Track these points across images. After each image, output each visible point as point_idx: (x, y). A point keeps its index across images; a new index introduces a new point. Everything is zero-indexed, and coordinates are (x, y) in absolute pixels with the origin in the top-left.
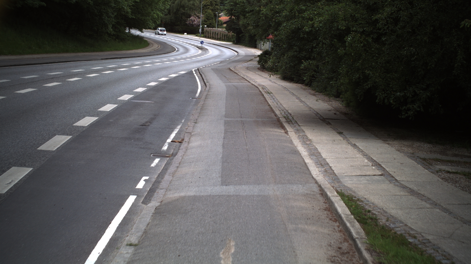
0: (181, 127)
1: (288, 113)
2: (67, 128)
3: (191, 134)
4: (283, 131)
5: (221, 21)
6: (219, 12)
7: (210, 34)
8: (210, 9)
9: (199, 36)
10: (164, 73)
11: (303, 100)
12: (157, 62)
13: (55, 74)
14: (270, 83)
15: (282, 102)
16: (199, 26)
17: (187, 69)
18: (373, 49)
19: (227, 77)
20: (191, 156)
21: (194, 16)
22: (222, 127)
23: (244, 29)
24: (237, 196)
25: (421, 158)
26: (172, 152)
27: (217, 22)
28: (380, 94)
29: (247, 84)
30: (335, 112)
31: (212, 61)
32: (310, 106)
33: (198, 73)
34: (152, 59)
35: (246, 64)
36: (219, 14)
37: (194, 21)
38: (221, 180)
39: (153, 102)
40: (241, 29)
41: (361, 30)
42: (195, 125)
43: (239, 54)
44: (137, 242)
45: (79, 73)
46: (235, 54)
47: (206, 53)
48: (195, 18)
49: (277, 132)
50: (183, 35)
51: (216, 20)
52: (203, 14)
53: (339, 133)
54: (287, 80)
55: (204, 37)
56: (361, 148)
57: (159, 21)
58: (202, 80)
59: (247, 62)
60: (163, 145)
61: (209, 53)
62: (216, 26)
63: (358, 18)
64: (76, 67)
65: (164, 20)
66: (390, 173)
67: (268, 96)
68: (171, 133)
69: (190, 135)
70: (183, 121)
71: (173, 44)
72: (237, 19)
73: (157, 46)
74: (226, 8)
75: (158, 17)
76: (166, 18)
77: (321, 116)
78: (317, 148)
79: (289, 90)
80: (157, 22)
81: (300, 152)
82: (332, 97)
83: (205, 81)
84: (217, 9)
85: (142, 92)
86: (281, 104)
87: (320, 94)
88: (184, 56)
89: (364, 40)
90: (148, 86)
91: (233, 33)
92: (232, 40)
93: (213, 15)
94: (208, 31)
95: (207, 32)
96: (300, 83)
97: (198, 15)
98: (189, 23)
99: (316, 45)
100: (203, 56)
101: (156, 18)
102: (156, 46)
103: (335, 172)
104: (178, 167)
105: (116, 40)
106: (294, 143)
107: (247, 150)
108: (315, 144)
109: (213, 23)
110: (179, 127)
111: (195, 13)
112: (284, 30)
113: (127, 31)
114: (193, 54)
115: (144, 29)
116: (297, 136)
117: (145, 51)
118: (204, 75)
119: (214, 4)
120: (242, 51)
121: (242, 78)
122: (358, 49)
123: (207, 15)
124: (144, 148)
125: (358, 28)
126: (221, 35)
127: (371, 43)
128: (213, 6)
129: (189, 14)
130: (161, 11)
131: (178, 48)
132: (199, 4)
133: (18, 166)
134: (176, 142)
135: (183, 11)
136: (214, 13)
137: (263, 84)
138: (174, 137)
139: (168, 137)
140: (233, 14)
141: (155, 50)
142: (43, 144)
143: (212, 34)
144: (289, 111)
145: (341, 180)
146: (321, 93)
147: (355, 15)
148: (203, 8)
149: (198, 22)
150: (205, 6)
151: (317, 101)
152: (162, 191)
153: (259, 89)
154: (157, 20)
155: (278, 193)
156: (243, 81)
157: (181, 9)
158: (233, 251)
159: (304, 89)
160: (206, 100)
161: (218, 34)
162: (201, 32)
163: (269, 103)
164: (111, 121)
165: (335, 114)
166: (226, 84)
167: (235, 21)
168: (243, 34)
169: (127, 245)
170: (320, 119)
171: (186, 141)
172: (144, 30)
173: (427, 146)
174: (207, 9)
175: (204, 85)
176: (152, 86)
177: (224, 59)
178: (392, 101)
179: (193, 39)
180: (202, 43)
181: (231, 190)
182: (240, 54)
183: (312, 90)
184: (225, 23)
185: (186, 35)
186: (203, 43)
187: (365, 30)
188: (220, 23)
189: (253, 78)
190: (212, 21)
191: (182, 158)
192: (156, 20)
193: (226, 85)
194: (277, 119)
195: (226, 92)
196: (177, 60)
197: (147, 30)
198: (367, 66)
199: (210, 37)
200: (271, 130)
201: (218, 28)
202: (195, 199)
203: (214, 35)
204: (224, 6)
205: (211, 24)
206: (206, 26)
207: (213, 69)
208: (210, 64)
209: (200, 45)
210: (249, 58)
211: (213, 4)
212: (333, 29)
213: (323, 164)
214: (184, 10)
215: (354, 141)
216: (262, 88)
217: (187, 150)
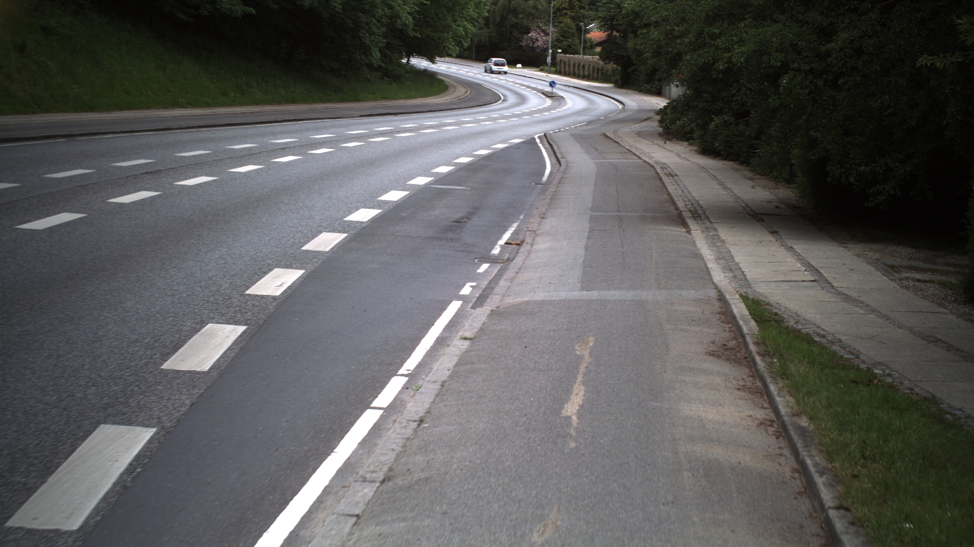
0: (519, 226)
1: (697, 205)
2: (335, 223)
3: (536, 233)
4: (684, 230)
5: (590, 40)
6: (586, 22)
7: (569, 66)
8: (568, 16)
9: (546, 71)
10: (482, 141)
11: (729, 186)
12: (467, 123)
13: (285, 142)
14: (677, 159)
15: (691, 189)
16: (546, 51)
17: (523, 135)
18: (825, 98)
19: (599, 148)
20: (536, 261)
21: (536, 31)
22: (586, 225)
23: (636, 58)
24: (601, 300)
25: (886, 265)
26: (506, 257)
27: (584, 43)
28: (834, 168)
29: (635, 161)
30: (777, 205)
31: (571, 120)
32: (738, 195)
33: (546, 143)
34: (456, 115)
35: (637, 127)
36: (586, 26)
37: (537, 40)
38: (581, 286)
39: (468, 188)
40: (632, 57)
41: (807, 67)
42: (541, 220)
43: (626, 108)
44: (472, 336)
45: (326, 140)
46: (618, 106)
47: (560, 106)
48: (539, 34)
49: (675, 231)
50: (515, 69)
51: (580, 38)
52: (554, 26)
53: (772, 232)
54: (709, 155)
55: (556, 73)
56: (799, 251)
57: (467, 41)
58: (553, 155)
59: (641, 122)
60: (492, 248)
61: (566, 105)
62: (580, 52)
63: (803, 48)
64: (318, 130)
65: (477, 39)
66: (828, 279)
67: (669, 181)
68: (504, 233)
69: (534, 234)
70: (522, 217)
71: (495, 87)
72: (623, 37)
73: (463, 90)
74: (600, 14)
75: (466, 34)
76: (481, 35)
77: (752, 210)
78: (731, 250)
79: (708, 171)
80: (464, 43)
81: (704, 256)
82: (781, 182)
83: (559, 155)
84: (583, 16)
85: (447, 172)
86: (689, 192)
87: (762, 177)
88: (517, 110)
89: (810, 83)
90: (457, 163)
91: (614, 65)
92: (614, 79)
93: (575, 28)
94: (564, 62)
95: (562, 65)
96: (731, 160)
97: (543, 28)
98: (527, 43)
99: (737, 92)
100: (554, 110)
101: (462, 35)
102: (461, 91)
103: (747, 277)
104: (517, 272)
105: (383, 79)
106: (697, 244)
107: (623, 253)
108: (728, 246)
109: (575, 45)
110: (515, 225)
111: (538, 23)
112: (687, 68)
113: (404, 61)
114: (535, 108)
115: (438, 57)
116: (704, 236)
117: (442, 101)
118: (557, 145)
119: (577, 6)
120: (633, 100)
121: (626, 151)
122: (801, 98)
123: (561, 28)
124: (463, 251)
125: (802, 63)
126: (591, 68)
127: (822, 88)
128: (575, 11)
129: (525, 26)
130: (472, 20)
131: (504, 96)
132: (546, 6)
133: (282, 268)
134: (512, 244)
135: (515, 20)
136: (577, 25)
137: (663, 161)
138: (510, 237)
139: (499, 238)
140: (615, 27)
141: (460, 98)
142: (307, 243)
143: (572, 66)
144: (700, 202)
145: (753, 286)
146: (764, 175)
147: (797, 44)
148: (554, 15)
149: (544, 42)
150: (558, 10)
151: (752, 188)
152: (498, 296)
153: (655, 169)
154: (463, 38)
155: (660, 298)
156: (628, 156)
157: (510, 17)
158: (591, 344)
159: (737, 170)
160: (560, 185)
161: (584, 66)
162: (551, 63)
163: (670, 190)
164: (403, 215)
165: (777, 207)
166: (596, 161)
167: (620, 42)
168: (635, 66)
169: (461, 339)
170: (749, 214)
171: (528, 242)
172: (438, 59)
173: (905, 251)
174: (562, 16)
175: (557, 162)
176: (463, 163)
177: (595, 116)
178: (852, 180)
179: (534, 77)
180: (552, 84)
181: (595, 294)
182: (627, 106)
183: (751, 171)
184: (598, 44)
185: (519, 68)
186: (554, 85)
187: (813, 67)
188: (589, 44)
189: (647, 151)
190: (573, 40)
191: (523, 263)
192: (461, 39)
193: (596, 164)
194: (678, 214)
195: (595, 174)
196: (504, 117)
197: (443, 58)
198: (815, 124)
199: (568, 73)
200: (665, 228)
201: (584, 54)
202: (543, 303)
203: (576, 68)
204: (597, 11)
205: (570, 46)
206: (560, 51)
207: (573, 135)
208: (568, 127)
209: (548, 89)
210: (645, 116)
211: (574, 6)
212: (763, 65)
213: (733, 269)
214: (516, 17)
215: (790, 243)
216: (661, 168)
217: (529, 253)
